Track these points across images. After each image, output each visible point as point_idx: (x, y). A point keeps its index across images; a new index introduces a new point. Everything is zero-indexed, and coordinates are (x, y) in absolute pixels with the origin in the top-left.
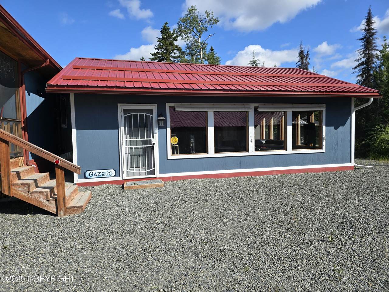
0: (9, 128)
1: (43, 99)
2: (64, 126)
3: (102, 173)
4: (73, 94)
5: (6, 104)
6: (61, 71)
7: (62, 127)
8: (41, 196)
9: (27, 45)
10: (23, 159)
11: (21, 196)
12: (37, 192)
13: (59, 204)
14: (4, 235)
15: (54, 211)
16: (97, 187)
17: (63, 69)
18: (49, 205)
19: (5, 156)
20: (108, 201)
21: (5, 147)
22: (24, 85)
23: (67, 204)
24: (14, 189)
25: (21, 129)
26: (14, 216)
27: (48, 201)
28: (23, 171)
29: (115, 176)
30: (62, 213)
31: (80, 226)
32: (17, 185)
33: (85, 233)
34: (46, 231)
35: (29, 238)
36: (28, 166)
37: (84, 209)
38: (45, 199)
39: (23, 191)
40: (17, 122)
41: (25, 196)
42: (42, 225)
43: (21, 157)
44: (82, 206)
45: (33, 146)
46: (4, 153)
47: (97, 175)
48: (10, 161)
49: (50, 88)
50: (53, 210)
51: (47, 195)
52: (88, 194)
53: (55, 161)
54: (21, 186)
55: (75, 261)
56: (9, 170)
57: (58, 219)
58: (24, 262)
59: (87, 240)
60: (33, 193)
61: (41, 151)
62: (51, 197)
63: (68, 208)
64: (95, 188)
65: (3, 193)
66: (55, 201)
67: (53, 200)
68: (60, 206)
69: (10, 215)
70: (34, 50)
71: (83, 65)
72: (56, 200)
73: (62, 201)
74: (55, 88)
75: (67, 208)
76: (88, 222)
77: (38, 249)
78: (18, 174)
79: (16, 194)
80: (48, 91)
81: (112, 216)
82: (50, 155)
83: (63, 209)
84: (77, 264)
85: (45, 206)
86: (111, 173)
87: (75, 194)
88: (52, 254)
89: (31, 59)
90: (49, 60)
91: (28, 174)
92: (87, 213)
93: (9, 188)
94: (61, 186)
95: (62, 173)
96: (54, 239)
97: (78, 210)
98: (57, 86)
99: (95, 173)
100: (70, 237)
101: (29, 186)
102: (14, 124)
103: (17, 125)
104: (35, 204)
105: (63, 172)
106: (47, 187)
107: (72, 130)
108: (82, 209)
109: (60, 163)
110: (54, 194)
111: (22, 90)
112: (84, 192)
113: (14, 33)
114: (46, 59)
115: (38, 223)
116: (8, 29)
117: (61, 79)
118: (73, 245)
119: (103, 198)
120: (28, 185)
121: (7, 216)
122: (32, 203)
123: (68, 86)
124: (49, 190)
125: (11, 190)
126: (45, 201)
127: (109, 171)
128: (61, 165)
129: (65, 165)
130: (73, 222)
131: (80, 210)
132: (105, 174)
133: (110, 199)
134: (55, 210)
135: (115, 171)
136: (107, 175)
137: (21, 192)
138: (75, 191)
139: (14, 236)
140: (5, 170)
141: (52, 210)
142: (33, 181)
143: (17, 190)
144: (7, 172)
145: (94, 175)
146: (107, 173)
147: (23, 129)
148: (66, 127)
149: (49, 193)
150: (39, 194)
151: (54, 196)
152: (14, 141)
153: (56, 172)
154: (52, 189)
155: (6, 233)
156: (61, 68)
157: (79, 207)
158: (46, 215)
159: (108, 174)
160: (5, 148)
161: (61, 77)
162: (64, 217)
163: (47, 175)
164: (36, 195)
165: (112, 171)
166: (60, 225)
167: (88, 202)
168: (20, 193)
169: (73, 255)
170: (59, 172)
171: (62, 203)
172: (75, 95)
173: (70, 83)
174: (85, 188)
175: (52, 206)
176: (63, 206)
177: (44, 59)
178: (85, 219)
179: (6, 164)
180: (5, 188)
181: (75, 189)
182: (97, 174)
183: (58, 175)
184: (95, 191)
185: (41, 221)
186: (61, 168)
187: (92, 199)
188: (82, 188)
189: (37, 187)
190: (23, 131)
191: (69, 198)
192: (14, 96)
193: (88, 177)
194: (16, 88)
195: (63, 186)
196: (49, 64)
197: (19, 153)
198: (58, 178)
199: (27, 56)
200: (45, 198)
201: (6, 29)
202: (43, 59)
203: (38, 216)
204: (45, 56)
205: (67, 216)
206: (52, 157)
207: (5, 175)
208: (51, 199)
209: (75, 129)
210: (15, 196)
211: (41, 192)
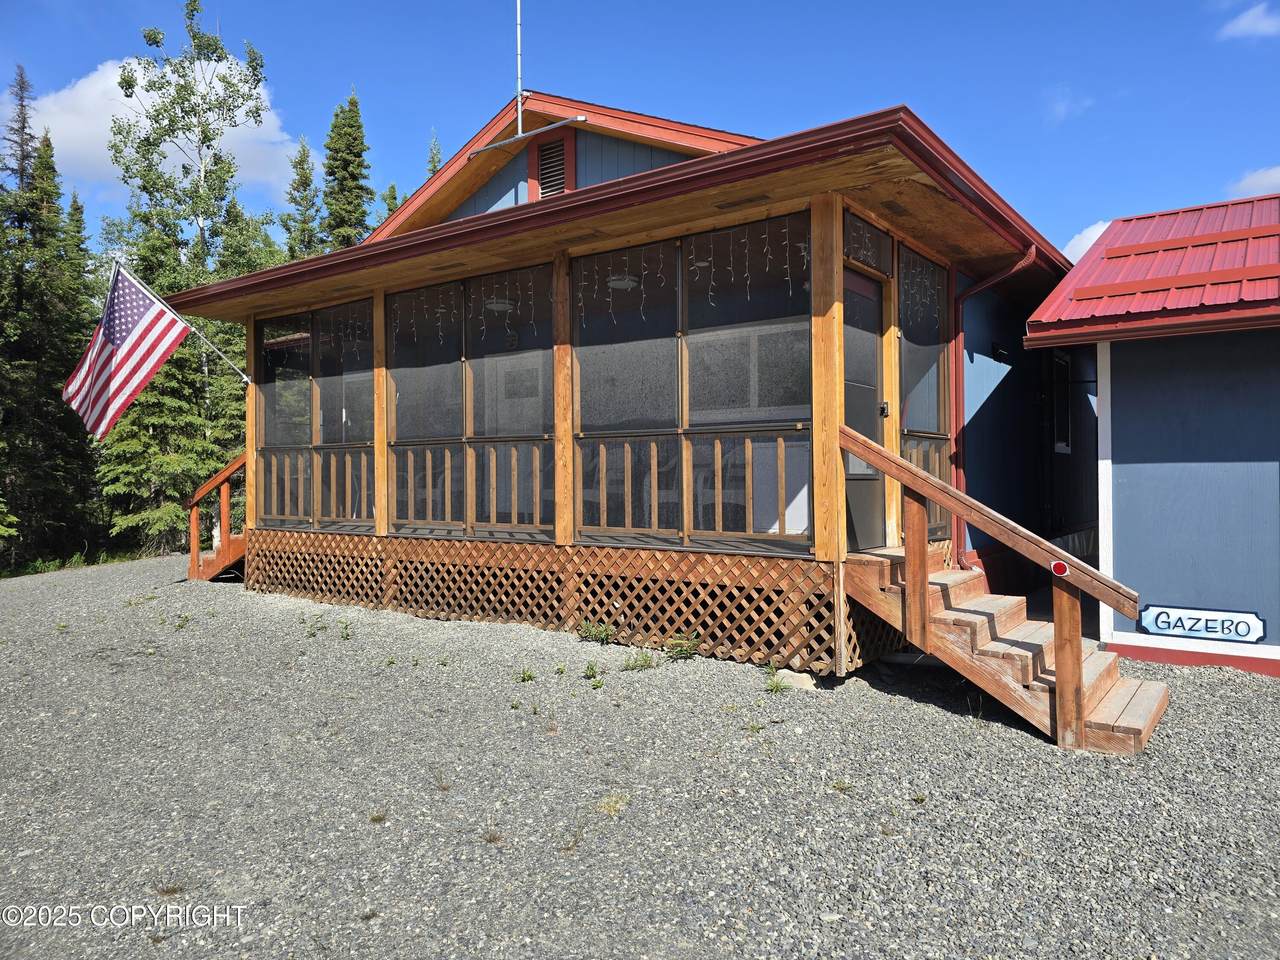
0: (922, 458)
1: (1009, 368)
2: (1061, 447)
3: (1207, 620)
4: (1108, 344)
5: (914, 391)
6: (1067, 276)
7: (1057, 450)
8: (1007, 666)
9: (980, 218)
10: (951, 546)
11: (951, 657)
12: (995, 655)
13: (1062, 707)
14: (912, 760)
15: (1045, 726)
16: (1186, 670)
17: (1072, 266)
18: (1029, 701)
19: (917, 536)
20: (1237, 733)
21: (918, 513)
22: (961, 335)
23: (1086, 713)
24: (936, 635)
25: (948, 461)
26: (931, 711)
27: (1026, 687)
28: (957, 585)
29: (1260, 640)
30: (1070, 738)
31: (1141, 804)
32: (943, 622)
33: (1159, 834)
34: (1025, 783)
35: (978, 791)
36: (962, 568)
37: (1145, 744)
38: (1018, 682)
39: (957, 642)
40: (939, 440)
41: (963, 660)
42: (1012, 760)
43: (945, 540)
44: (1138, 732)
45: (989, 513)
46: (916, 528)
47: (1187, 628)
48: (929, 550)
49: (1038, 335)
50: (1043, 722)
51: (1024, 669)
52: (1155, 690)
53: (1053, 563)
54: (953, 627)
55: (1135, 923)
56: (925, 577)
57: (1059, 754)
58: (973, 862)
59: (1173, 862)
60: (983, 653)
61: (1013, 530)
62: (1036, 678)
63: (1090, 727)
64: (1178, 672)
65: (908, 638)
66: (1048, 694)
67: (1043, 690)
68: (1064, 714)
69: (921, 705)
70: (997, 227)
71: (1141, 240)
72: (1052, 691)
73: (1069, 696)
74: (1053, 333)
75: (1086, 726)
76: (1168, 795)
77: (1010, 836)
78: (945, 589)
79: (939, 648)
80: (1031, 343)
81: (1263, 798)
82: (1037, 544)
83: (1074, 726)
84: (1143, 937)
85: (1017, 702)
86: (1242, 628)
87: (1109, 682)
88: (1052, 867)
89: (984, 255)
90: (1037, 247)
91: (967, 594)
92: (1157, 759)
93: (924, 627)
94: (1068, 646)
95: (1073, 607)
96: (1055, 819)
97: (1124, 741)
98: (1060, 324)
99: (1180, 618)
100: (1107, 830)
101: (974, 633)
102: (933, 446)
103: (938, 450)
104: (991, 690)
105: (1079, 604)
106: (1023, 642)
107: (1100, 462)
108: (1140, 743)
109: (1068, 572)
110: (1044, 671)
111: (957, 346)
112: (1138, 682)
113: (949, 192)
114: (1027, 245)
115: (1001, 751)
116: (938, 187)
117: (1071, 300)
118: (1121, 864)
119: (1215, 718)
120: (972, 626)
121: (915, 706)
122: (982, 685)
123: (1094, 320)
124: (1030, 654)
125: (928, 633)
126: (1019, 687)
127: (1237, 617)
128: (1071, 580)
129: (1085, 582)
130: (1111, 781)
131: (1132, 743)
132: (1219, 629)
133: (1244, 726)
134: (1047, 721)
135: (1264, 621)
136: (1226, 631)
137: (952, 646)
138: (1109, 672)
139: (938, 772)
140: (914, 577)
141: (1037, 718)
142: (984, 618)
143: (942, 638)
144: (919, 584)
145: (1175, 626)
146: (1227, 624)
147: (955, 459)
148: (1068, 450)
149: (1030, 662)
150: (1001, 662)
151: (1043, 676)
152: (940, 497)
153: (1056, 600)
154: (1037, 651)
155: (917, 756)
156: (1068, 266)
157: (1127, 731)
158: (1019, 731)
159: (1233, 628)
160: (917, 517)
161: (1069, 293)
162: (1079, 752)
163: (1019, 604)
164: (993, 663)
165: (1251, 619)
166: (1067, 779)
167: (1159, 721)
168: (949, 648)
169: (1127, 898)
170: (1063, 601)
171: (1071, 706)
172: (1114, 347)
173: (1101, 309)
174: (1140, 665)
175: (1039, 708)
176: (1074, 715)
177: (1021, 248)
178: (1152, 782)
179: (918, 562)
180: (913, 628)
181: (1110, 664)
182: (1188, 624)
183: (1060, 612)
184: (1179, 683)
185: (1008, 748)
186: (1072, 590)
187: (1170, 712)
188: (1127, 662)
189: (995, 638)
190: (953, 466)
191: (1092, 694)
192: (935, 365)
193: (1152, 628)
194: (941, 345)
195: (1075, 650)
196: (1034, 262)
197: (941, 529)
198: (1060, 620)
199: (976, 249)
200: (1020, 677)
201: (935, 189)
202: (1016, 247)
203: (997, 727)
204: (1023, 239)
205: (1087, 754)
206: (1043, 551)
207: (914, 591)
208: (1035, 683)
209: (1110, 461)
210: (938, 655)
211: (1006, 657)
